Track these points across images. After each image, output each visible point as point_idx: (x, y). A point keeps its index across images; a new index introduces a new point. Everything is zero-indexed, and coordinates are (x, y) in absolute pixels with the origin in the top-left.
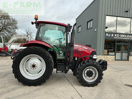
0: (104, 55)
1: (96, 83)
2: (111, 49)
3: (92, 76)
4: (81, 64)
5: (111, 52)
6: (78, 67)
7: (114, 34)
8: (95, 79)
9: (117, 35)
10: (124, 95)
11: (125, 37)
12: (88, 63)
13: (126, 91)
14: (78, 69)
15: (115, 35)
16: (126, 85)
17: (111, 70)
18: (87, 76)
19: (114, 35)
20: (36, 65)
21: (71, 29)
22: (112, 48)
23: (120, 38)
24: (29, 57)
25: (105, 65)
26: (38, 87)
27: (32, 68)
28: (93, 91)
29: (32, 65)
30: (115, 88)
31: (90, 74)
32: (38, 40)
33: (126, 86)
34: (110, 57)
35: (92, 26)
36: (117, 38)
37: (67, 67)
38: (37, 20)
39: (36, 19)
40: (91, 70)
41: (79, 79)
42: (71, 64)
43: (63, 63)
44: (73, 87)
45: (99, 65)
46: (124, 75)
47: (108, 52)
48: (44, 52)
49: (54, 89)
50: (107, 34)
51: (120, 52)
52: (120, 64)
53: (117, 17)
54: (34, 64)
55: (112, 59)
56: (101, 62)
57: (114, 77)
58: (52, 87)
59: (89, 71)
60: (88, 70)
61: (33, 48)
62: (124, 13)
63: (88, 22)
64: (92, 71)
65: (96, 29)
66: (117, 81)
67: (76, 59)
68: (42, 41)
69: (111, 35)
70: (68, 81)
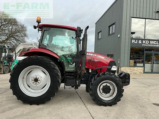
0: (130, 66)
1: (115, 101)
2: (140, 59)
3: (109, 92)
4: (95, 77)
5: (139, 63)
6: (91, 81)
7: (142, 40)
8: (113, 96)
9: (146, 42)
10: (149, 117)
11: (156, 44)
12: (104, 76)
13: (154, 113)
14: (92, 83)
15: (144, 42)
16: (154, 104)
17: (137, 85)
18: (103, 93)
19: (142, 42)
20: (39, 79)
21: (82, 33)
22: (140, 57)
23: (150, 45)
24: (31, 69)
25: (127, 79)
26: (40, 106)
27: (34, 82)
28: (110, 111)
29: (34, 79)
30: (140, 108)
31: (106, 90)
32: (42, 48)
33: (154, 106)
34: (137, 69)
35: (115, 32)
36: (146, 45)
37: (77, 82)
38: (40, 24)
39: (39, 22)
40: (108, 85)
41: (93, 97)
42: (84, 77)
43: (73, 76)
44: (86, 107)
45: (117, 79)
46: (153, 91)
47: (135, 63)
48: (48, 62)
49: (61, 108)
50: (133, 40)
51: (150, 62)
52: (149, 77)
53: (145, 19)
54: (36, 77)
55: (140, 71)
56: (122, 75)
57: (140, 94)
58: (59, 107)
59: (105, 86)
60: (104, 84)
61: (35, 58)
62: (154, 14)
63: (109, 27)
64: (110, 86)
65: (119, 35)
66: (143, 99)
67: (90, 71)
68: (46, 49)
69: (138, 41)
70: (81, 98)
